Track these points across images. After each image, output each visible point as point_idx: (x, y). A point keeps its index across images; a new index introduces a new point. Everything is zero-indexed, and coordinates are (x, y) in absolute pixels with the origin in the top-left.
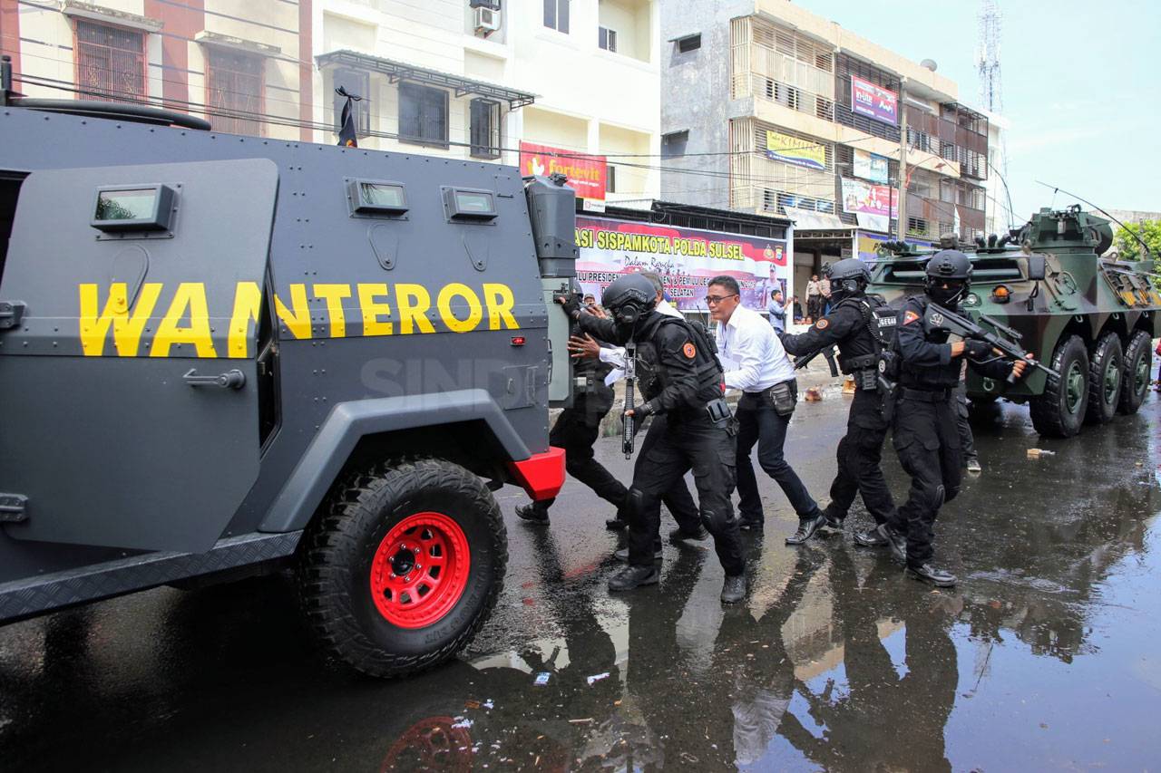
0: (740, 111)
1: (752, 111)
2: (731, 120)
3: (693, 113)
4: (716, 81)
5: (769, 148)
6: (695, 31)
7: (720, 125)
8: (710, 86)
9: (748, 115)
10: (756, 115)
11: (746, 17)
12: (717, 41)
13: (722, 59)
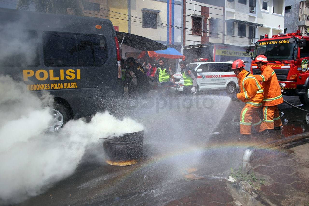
0: (302, 24)
1: (305, 24)
2: (298, 26)
3: (288, 24)
4: (295, 17)
5: (308, 32)
6: (290, 5)
7: (296, 27)
8: (293, 18)
9: (304, 25)
10: (305, 25)
11: (304, 1)
12: (296, 7)
13: (297, 12)
